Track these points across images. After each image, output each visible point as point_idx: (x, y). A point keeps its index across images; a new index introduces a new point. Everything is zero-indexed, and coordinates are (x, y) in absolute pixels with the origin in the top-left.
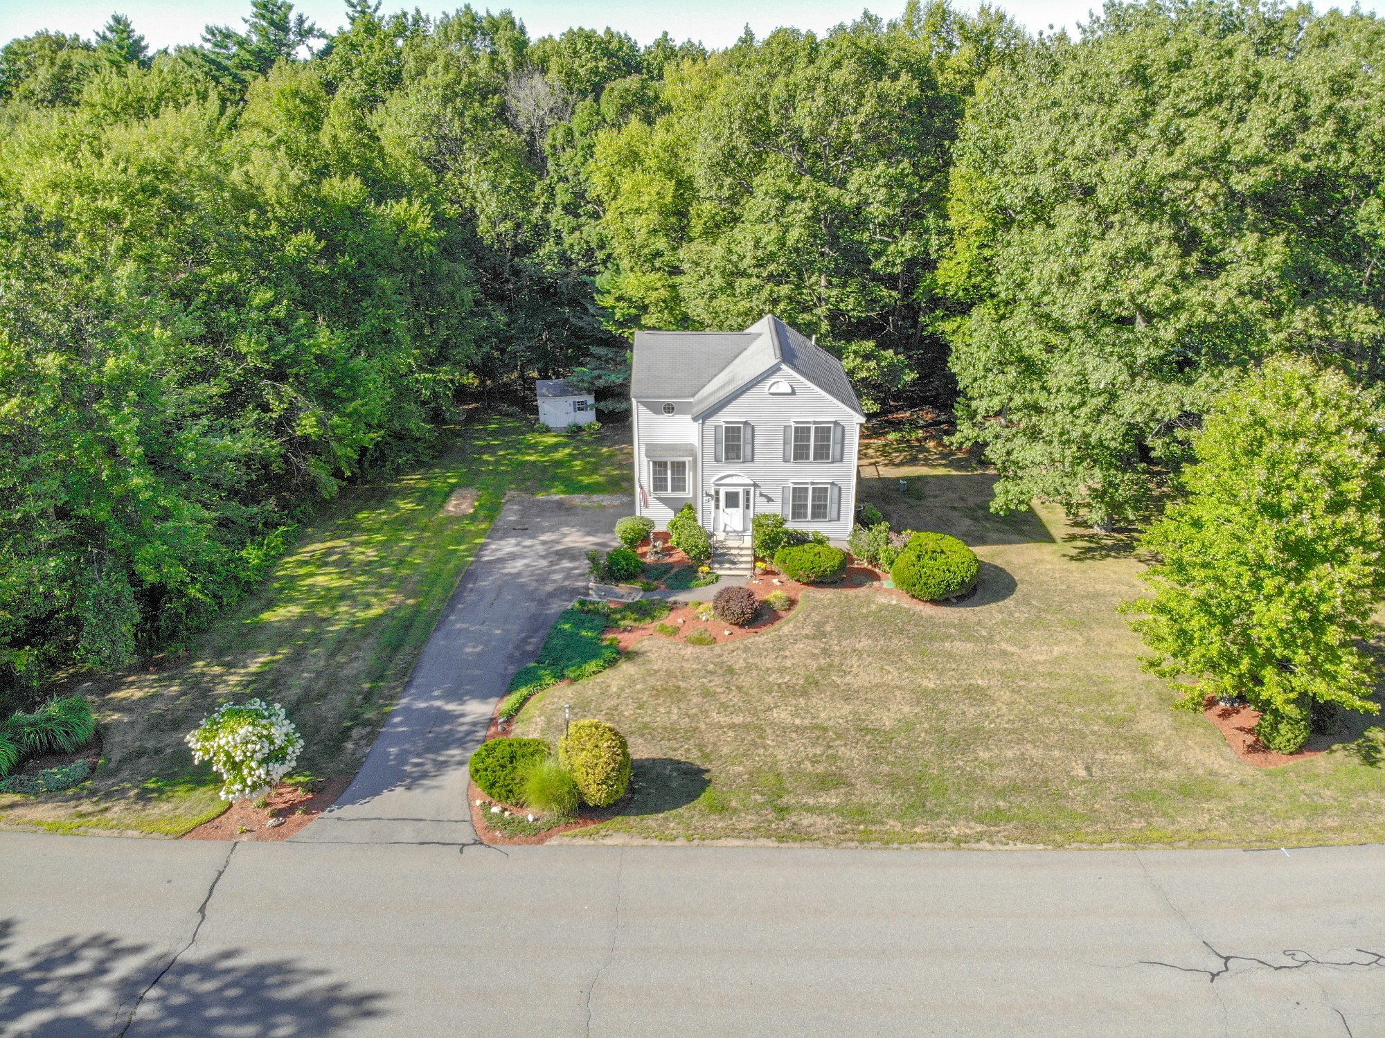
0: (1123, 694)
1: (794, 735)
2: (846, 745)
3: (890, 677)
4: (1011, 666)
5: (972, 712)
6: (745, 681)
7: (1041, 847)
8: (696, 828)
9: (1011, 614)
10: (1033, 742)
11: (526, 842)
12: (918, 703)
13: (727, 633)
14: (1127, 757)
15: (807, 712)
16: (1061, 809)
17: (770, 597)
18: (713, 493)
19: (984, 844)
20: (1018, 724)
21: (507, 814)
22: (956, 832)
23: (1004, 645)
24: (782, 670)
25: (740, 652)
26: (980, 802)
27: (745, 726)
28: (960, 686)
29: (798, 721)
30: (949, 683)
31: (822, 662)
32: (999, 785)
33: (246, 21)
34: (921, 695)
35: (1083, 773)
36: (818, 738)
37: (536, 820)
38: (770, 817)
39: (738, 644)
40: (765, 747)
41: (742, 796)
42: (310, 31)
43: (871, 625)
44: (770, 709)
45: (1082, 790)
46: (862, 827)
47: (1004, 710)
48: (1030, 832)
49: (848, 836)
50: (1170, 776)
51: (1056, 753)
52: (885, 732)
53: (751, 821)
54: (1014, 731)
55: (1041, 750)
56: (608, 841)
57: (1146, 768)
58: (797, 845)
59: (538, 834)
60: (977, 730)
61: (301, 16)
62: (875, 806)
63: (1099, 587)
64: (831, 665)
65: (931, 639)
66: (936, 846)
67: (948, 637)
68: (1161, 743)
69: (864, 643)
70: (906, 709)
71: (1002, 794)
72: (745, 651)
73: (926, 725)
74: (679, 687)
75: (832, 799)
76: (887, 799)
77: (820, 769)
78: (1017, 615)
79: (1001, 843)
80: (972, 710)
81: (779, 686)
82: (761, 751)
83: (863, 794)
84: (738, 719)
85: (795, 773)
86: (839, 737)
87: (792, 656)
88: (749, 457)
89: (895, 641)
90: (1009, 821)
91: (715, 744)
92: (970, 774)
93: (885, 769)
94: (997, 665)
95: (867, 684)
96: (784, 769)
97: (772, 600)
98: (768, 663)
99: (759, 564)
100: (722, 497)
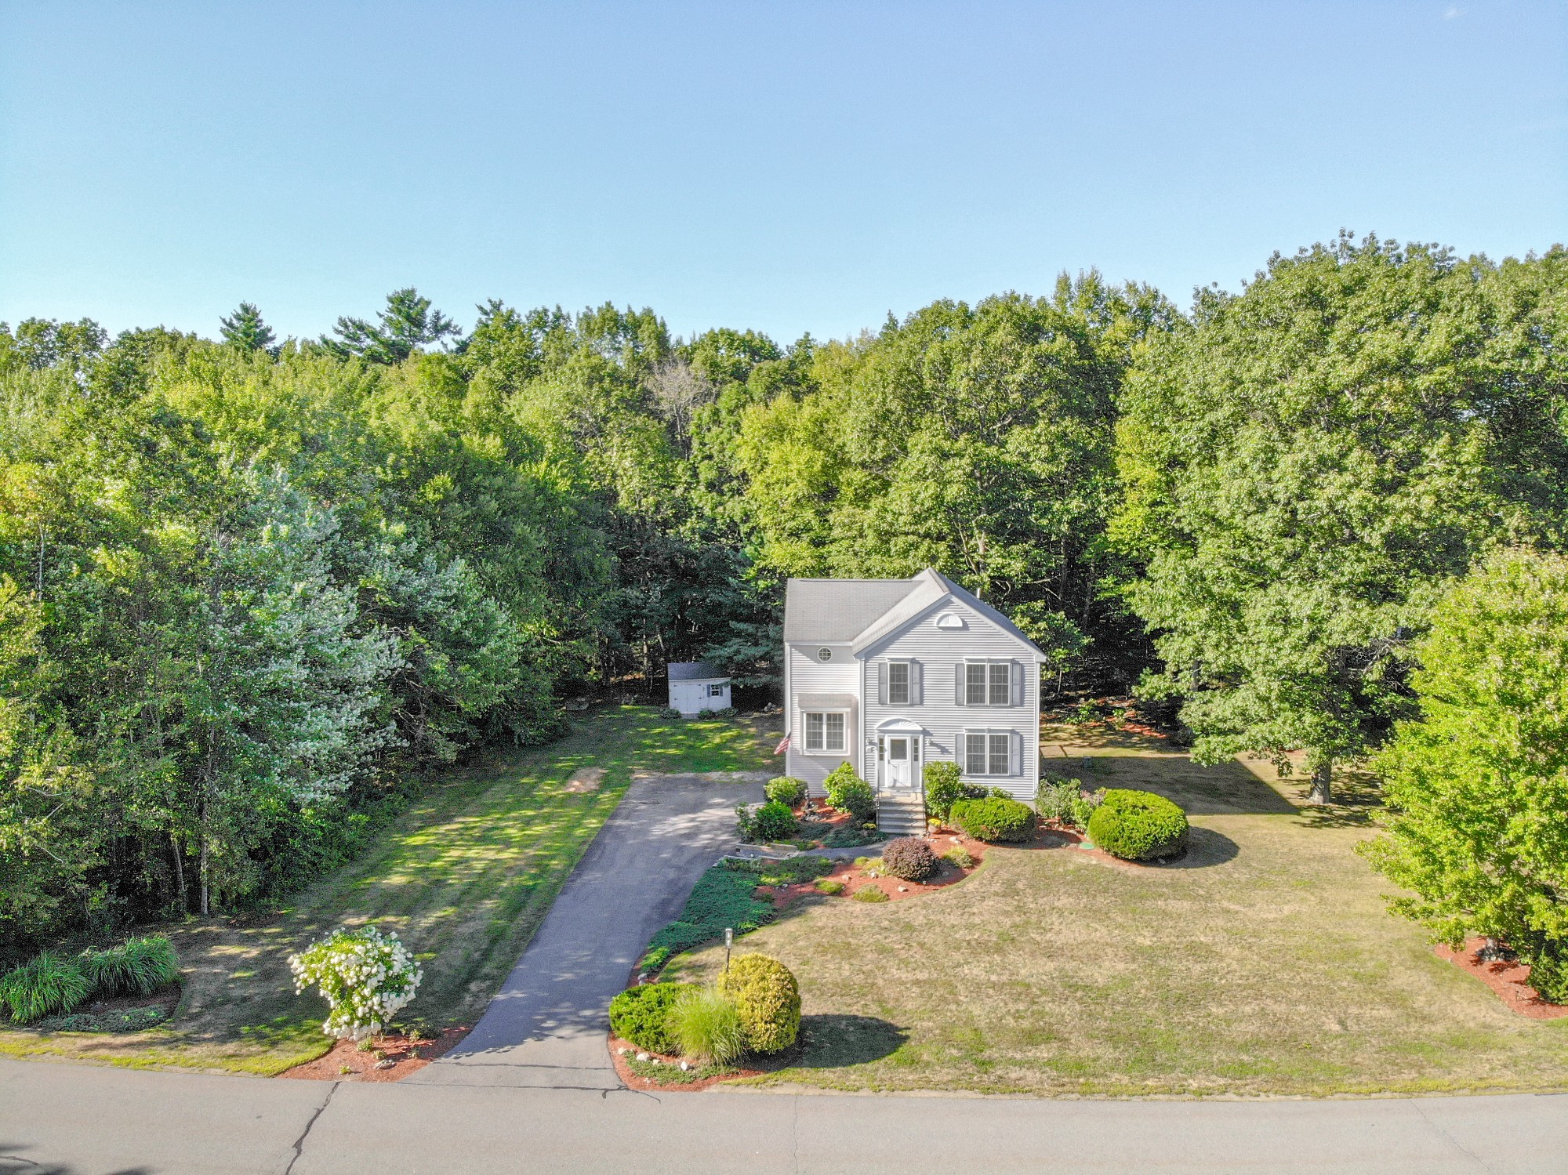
0: (1371, 952)
1: (991, 991)
2: (1053, 1001)
3: (1098, 933)
4: (1237, 923)
5: (1197, 969)
6: (928, 938)
7: (1299, 1097)
8: (882, 1080)
9: (1229, 875)
10: (1273, 997)
11: (680, 1088)
12: (1134, 960)
13: (901, 889)
14: (1384, 1012)
15: (1004, 968)
16: (1318, 1063)
17: (949, 853)
18: (876, 740)
19: (1230, 1096)
20: (1252, 981)
21: (655, 1062)
22: (1195, 1085)
23: (1225, 904)
24: (971, 927)
25: (918, 909)
26: (1218, 1055)
27: (930, 982)
28: (1180, 943)
29: (994, 978)
30: (1167, 940)
31: (1018, 919)
32: (1240, 1040)
33: (381, 316)
34: (1135, 953)
35: (1336, 1028)
36: (1020, 994)
37: (691, 1068)
38: (970, 1070)
39: (915, 900)
40: (958, 1003)
41: (935, 1050)
42: (447, 327)
43: (1071, 883)
44: (959, 965)
45: (1338, 1043)
46: (1082, 1080)
47: (1235, 965)
48: (1283, 1083)
49: (1065, 1089)
50: (1439, 1029)
51: (1302, 1008)
52: (1098, 989)
53: (948, 1074)
54: (1251, 987)
55: (1283, 1006)
56: (778, 1090)
57: (1408, 1023)
58: (1007, 1097)
59: (694, 1082)
60: (1207, 986)
61: (438, 313)
62: (1094, 1060)
63: (1326, 850)
64: (1027, 923)
65: (1141, 898)
66: (1174, 1097)
67: (1161, 896)
68: (1423, 998)
69: (1064, 901)
70: (1121, 966)
71: (1245, 1047)
72: (924, 908)
73: (1146, 982)
74: (849, 944)
75: (1044, 1052)
76: (1107, 1053)
77: (1026, 1024)
78: (1236, 876)
79: (1251, 1094)
80: (1198, 967)
81: (969, 943)
82: (953, 1007)
83: (1079, 1049)
84: (922, 976)
85: (996, 1027)
86: (1044, 993)
87: (981, 914)
88: (917, 700)
89: (1100, 899)
90: (1257, 1074)
91: (897, 1000)
92: (1204, 1029)
93: (1104, 1025)
94: (1220, 922)
95: (1071, 941)
96: (983, 1025)
97: (952, 855)
98: (953, 919)
99: (932, 821)
100: (887, 745)
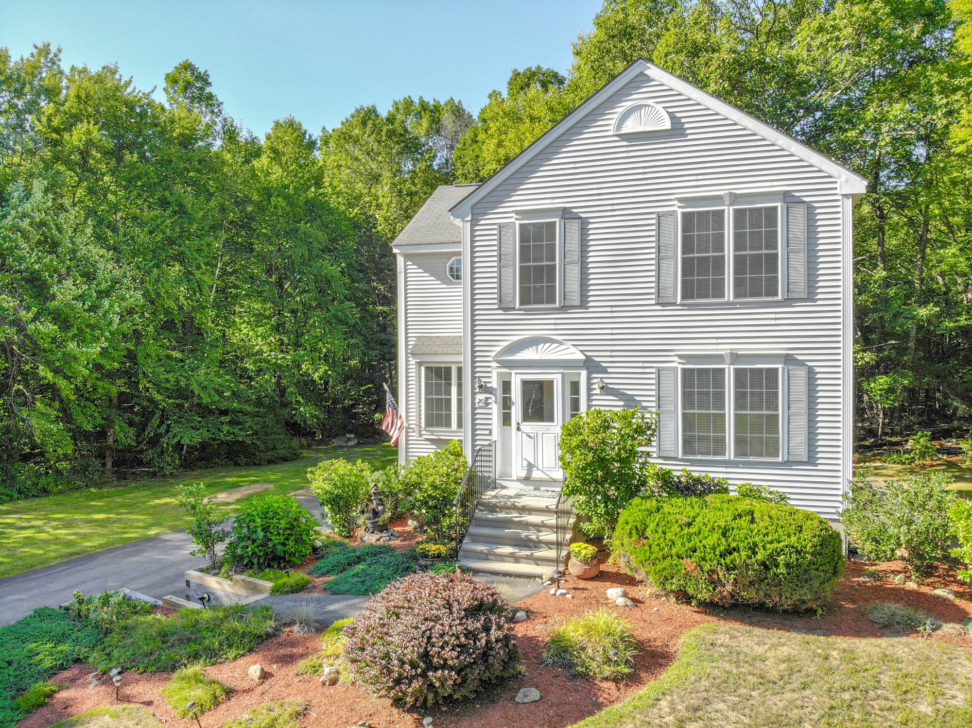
17: (572, 627)
18: (495, 383)
88: (575, 299)
99: (579, 548)
100: (516, 394)
